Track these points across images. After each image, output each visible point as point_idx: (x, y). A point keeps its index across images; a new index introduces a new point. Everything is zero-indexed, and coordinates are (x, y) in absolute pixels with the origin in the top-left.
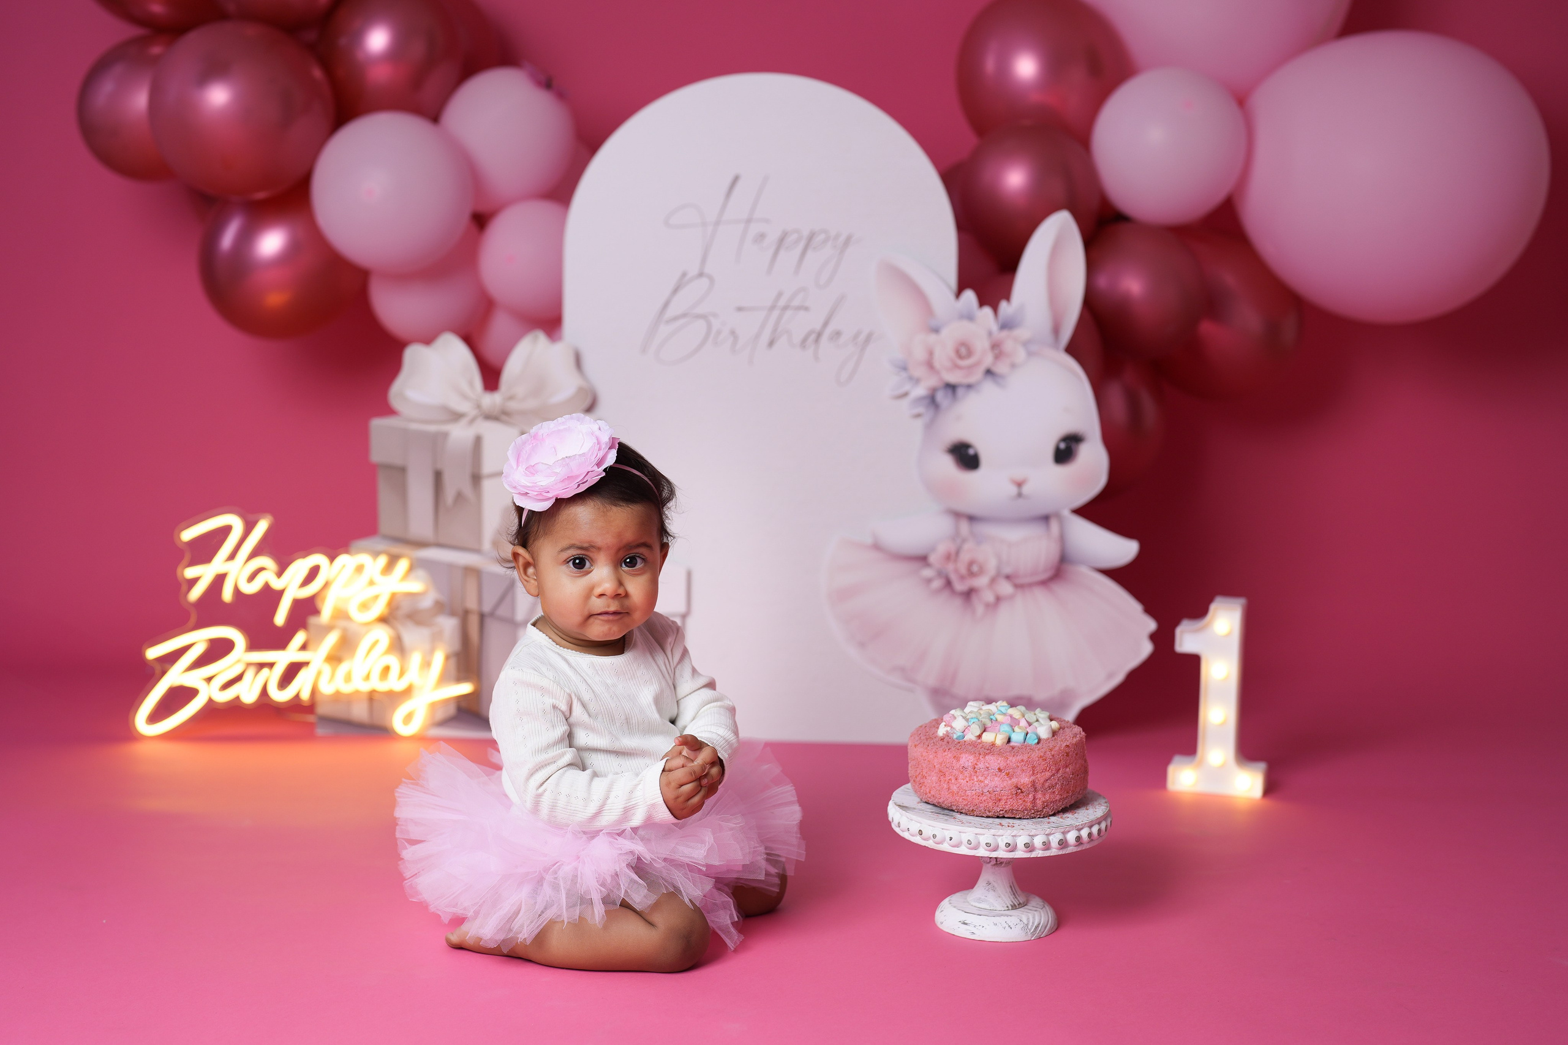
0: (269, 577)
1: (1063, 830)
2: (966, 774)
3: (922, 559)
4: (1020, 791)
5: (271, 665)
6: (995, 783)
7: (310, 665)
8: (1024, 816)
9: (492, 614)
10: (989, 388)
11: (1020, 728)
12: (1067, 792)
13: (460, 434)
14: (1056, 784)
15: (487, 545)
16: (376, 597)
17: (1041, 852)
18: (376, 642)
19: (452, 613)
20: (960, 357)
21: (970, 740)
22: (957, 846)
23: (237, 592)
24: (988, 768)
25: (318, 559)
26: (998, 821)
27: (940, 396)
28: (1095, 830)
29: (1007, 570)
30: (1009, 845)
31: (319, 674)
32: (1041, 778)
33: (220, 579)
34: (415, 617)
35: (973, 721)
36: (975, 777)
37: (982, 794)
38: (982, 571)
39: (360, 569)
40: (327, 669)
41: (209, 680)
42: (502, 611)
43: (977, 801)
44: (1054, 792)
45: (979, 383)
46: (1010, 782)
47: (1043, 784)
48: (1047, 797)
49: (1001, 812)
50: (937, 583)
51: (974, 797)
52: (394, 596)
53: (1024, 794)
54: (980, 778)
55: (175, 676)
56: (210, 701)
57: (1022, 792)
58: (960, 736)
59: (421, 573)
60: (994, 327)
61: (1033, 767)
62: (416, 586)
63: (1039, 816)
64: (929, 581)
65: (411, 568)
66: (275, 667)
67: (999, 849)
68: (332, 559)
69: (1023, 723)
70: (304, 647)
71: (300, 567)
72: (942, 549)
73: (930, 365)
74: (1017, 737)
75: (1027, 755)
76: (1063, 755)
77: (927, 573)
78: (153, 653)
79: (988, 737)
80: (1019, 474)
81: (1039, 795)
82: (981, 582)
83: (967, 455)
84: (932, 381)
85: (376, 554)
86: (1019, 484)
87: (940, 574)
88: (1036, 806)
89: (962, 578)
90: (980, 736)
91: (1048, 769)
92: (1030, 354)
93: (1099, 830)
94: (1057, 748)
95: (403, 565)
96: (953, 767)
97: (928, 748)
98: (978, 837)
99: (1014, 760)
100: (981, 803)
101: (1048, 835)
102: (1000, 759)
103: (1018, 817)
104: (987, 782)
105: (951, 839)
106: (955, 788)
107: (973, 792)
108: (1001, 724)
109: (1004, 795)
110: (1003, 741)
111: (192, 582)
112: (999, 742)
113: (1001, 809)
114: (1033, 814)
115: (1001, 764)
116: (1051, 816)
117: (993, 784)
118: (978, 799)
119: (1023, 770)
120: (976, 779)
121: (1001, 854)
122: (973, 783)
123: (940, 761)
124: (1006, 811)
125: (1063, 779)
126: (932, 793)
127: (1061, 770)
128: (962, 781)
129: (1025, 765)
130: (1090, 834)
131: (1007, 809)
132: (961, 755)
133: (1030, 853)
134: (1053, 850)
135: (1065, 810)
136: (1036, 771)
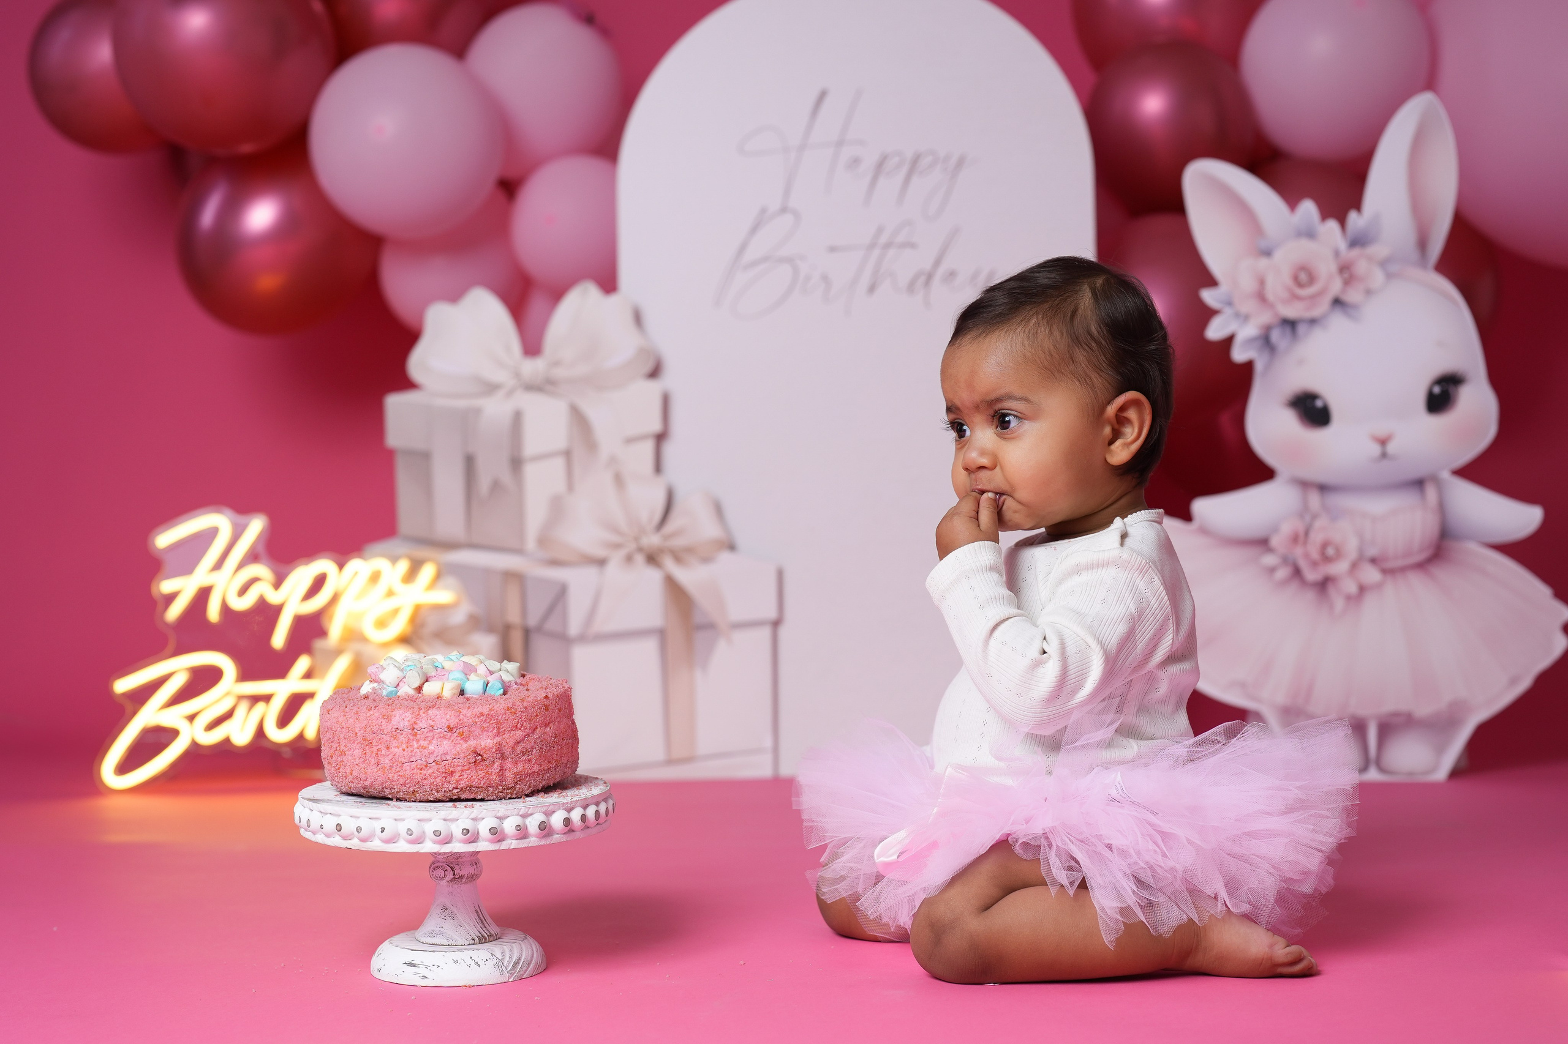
0: (264, 590)
1: (544, 809)
2: (402, 738)
4: (480, 757)
5: (267, 698)
6: (445, 748)
8: (488, 796)
9: (539, 629)
10: (1338, 322)
11: (478, 676)
12: (549, 762)
13: (496, 410)
14: (532, 748)
15: (531, 544)
16: (396, 611)
17: (514, 842)
19: (490, 629)
20: (1300, 285)
21: (406, 694)
22: (392, 840)
23: (226, 610)
24: (432, 726)
25: (323, 565)
26: (451, 803)
27: (1275, 336)
28: (591, 812)
29: (1372, 552)
30: (468, 831)
32: (510, 739)
33: (203, 595)
34: (445, 636)
35: (409, 668)
36: (415, 742)
37: (426, 766)
39: (375, 577)
41: (191, 718)
43: (418, 777)
44: (530, 760)
46: (465, 746)
47: (513, 748)
48: (520, 767)
49: (455, 791)
51: (415, 771)
52: (418, 609)
53: (487, 762)
54: (422, 743)
55: (150, 715)
56: (195, 745)
57: (483, 760)
58: (391, 692)
60: (1342, 245)
61: (498, 724)
62: (444, 596)
63: (509, 796)
65: (439, 576)
66: (273, 701)
67: (454, 840)
68: (341, 566)
69: (482, 670)
70: (308, 675)
71: (302, 575)
74: (474, 687)
76: (540, 708)
78: (122, 686)
79: (430, 689)
80: (1382, 428)
81: (508, 765)
83: (1314, 408)
85: (394, 560)
86: (1383, 442)
88: (505, 781)
90: (419, 689)
91: (519, 726)
92: (1390, 276)
93: (598, 812)
94: (530, 699)
95: (428, 571)
96: (383, 730)
97: (347, 709)
98: (423, 823)
99: (469, 714)
100: (425, 779)
101: (524, 816)
102: (449, 713)
103: (479, 797)
104: (433, 748)
105: (383, 830)
106: (387, 761)
107: (414, 765)
108: (450, 672)
109: (458, 766)
110: (454, 692)
111: (170, 598)
112: (447, 693)
113: (454, 785)
114: (501, 792)
115: (451, 721)
116: (527, 796)
117: (441, 750)
118: (421, 774)
119: (483, 729)
120: (416, 746)
121: (457, 847)
122: (412, 752)
123: (363, 725)
124: (462, 788)
125: (542, 741)
126: (355, 773)
127: (539, 729)
128: (396, 750)
129: (485, 721)
130: (584, 818)
131: (464, 786)
132: (394, 713)
133: (499, 844)
134: (532, 838)
135: (548, 790)
136: (502, 730)
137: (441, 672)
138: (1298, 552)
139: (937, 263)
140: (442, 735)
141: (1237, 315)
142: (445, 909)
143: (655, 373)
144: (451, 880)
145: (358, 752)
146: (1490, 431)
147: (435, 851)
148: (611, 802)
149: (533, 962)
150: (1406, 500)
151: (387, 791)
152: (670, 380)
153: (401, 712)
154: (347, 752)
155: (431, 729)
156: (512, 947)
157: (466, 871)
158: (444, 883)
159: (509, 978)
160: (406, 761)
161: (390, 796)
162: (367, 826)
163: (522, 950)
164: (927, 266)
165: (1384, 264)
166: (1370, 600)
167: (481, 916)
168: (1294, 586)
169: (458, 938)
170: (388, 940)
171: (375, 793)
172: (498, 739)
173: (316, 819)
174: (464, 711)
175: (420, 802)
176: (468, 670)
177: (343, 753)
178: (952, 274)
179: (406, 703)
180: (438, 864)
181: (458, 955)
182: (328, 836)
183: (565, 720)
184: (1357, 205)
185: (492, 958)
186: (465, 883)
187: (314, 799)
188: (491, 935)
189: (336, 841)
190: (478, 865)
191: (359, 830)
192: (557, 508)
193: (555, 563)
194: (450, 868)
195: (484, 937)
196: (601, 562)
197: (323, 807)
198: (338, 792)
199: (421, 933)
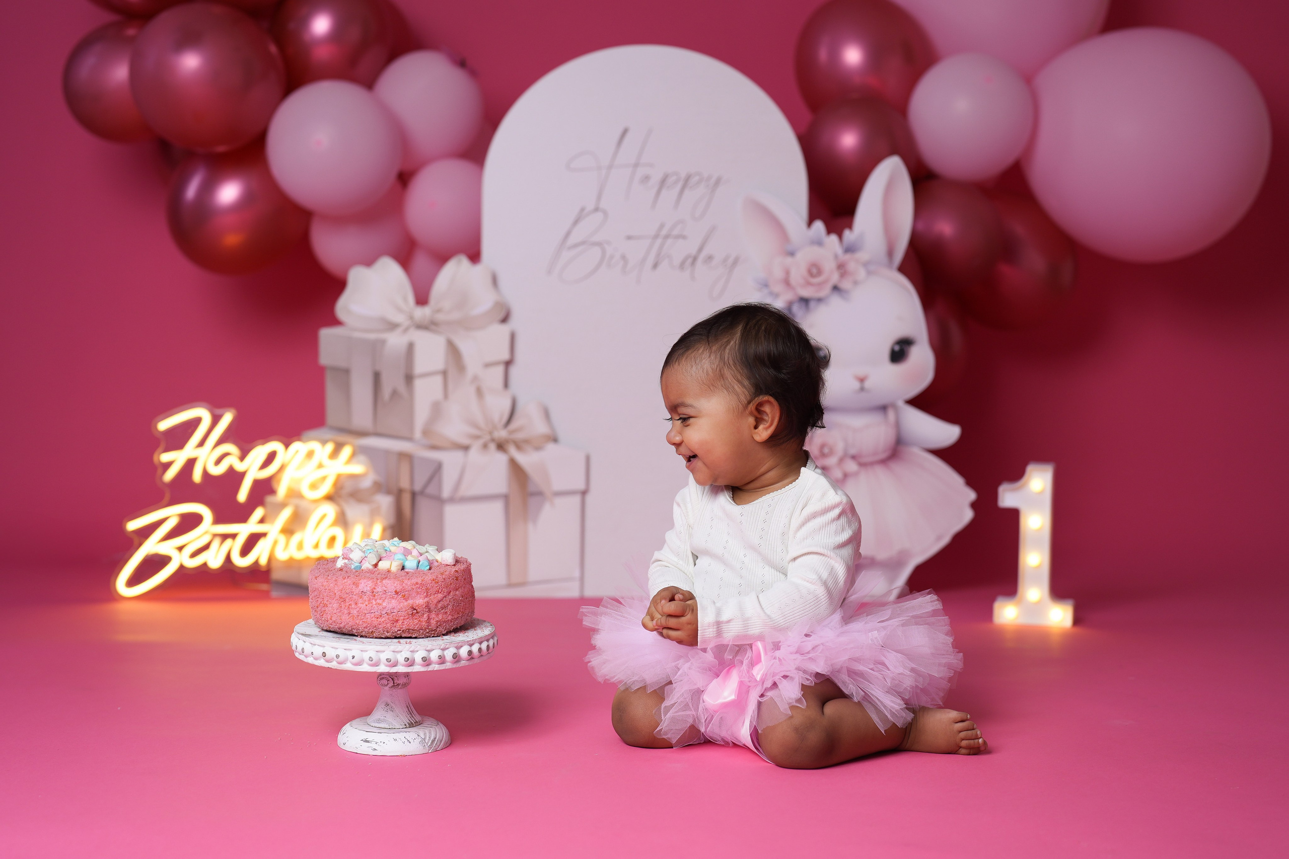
0: (233, 461)
1: (456, 645)
2: (365, 598)
4: (415, 611)
5: (233, 536)
6: (393, 604)
7: (268, 536)
8: (419, 635)
9: (422, 493)
11: (413, 557)
12: (458, 613)
13: (396, 341)
14: (448, 605)
15: (418, 435)
16: (324, 478)
17: (437, 666)
18: (324, 517)
19: (389, 492)
21: (367, 568)
22: (358, 664)
23: (206, 474)
25: (275, 445)
26: (396, 640)
28: (484, 646)
30: (408, 659)
31: (275, 543)
32: (434, 599)
33: (190, 464)
34: (357, 496)
35: (369, 552)
36: (374, 601)
37: (381, 616)
39: (310, 454)
40: (282, 539)
41: (181, 549)
42: (430, 491)
43: (376, 623)
44: (446, 613)
46: (406, 604)
47: (436, 605)
48: (440, 618)
49: (399, 632)
51: (373, 619)
52: (339, 477)
53: (420, 614)
54: (378, 601)
55: (150, 547)
56: (182, 567)
58: (358, 567)
59: (362, 458)
61: (427, 589)
62: (358, 469)
63: (433, 635)
65: (354, 455)
66: (238, 538)
67: (399, 665)
68: (287, 446)
69: (415, 554)
70: (262, 522)
71: (260, 452)
74: (410, 566)
75: (420, 578)
76: (453, 579)
78: (133, 525)
79: (383, 566)
81: (433, 616)
85: (324, 442)
88: (430, 626)
90: (376, 565)
91: (440, 591)
93: (488, 647)
95: (347, 451)
96: (353, 592)
97: (329, 577)
98: (379, 654)
99: (409, 583)
100: (380, 624)
101: (443, 650)
102: (396, 582)
103: (414, 636)
104: (385, 605)
105: (353, 657)
106: (355, 612)
107: (373, 615)
108: (395, 554)
109: (401, 616)
110: (398, 568)
111: (167, 465)
112: (394, 569)
113: (399, 629)
114: (428, 633)
115: (397, 588)
116: (444, 635)
117: (391, 606)
118: (377, 621)
119: (418, 593)
120: (374, 603)
121: (401, 669)
122: (372, 607)
123: (340, 588)
124: (403, 631)
125: (454, 600)
126: (334, 619)
127: (452, 592)
128: (362, 605)
129: (419, 587)
130: (480, 650)
131: (404, 629)
132: (360, 581)
133: (427, 667)
134: (448, 664)
135: (456, 631)
136: (429, 594)
137: (389, 554)
139: (700, 250)
140: (391, 596)
142: (387, 705)
143: (505, 320)
144: (392, 687)
145: (336, 605)
147: (387, 671)
148: (496, 639)
149: (444, 740)
151: (355, 631)
153: (365, 581)
154: (328, 605)
155: (384, 592)
156: (430, 730)
157: (402, 681)
158: (387, 688)
159: (429, 751)
160: (367, 612)
161: (356, 634)
162: (343, 654)
163: (436, 732)
164: (694, 253)
167: (410, 709)
169: (395, 724)
170: (349, 724)
171: (346, 632)
172: (426, 599)
173: (308, 648)
174: (406, 581)
175: (376, 638)
176: (407, 553)
177: (326, 605)
178: (710, 258)
179: (368, 575)
180: (383, 676)
181: (396, 736)
182: (316, 659)
183: (468, 586)
185: (418, 737)
186: (401, 688)
187: (306, 635)
188: (416, 722)
189: (321, 663)
190: (409, 677)
191: (338, 656)
192: (437, 410)
193: (434, 448)
194: (391, 679)
195: (412, 723)
196: (466, 448)
197: (313, 640)
198: (320, 630)
199: (371, 719)
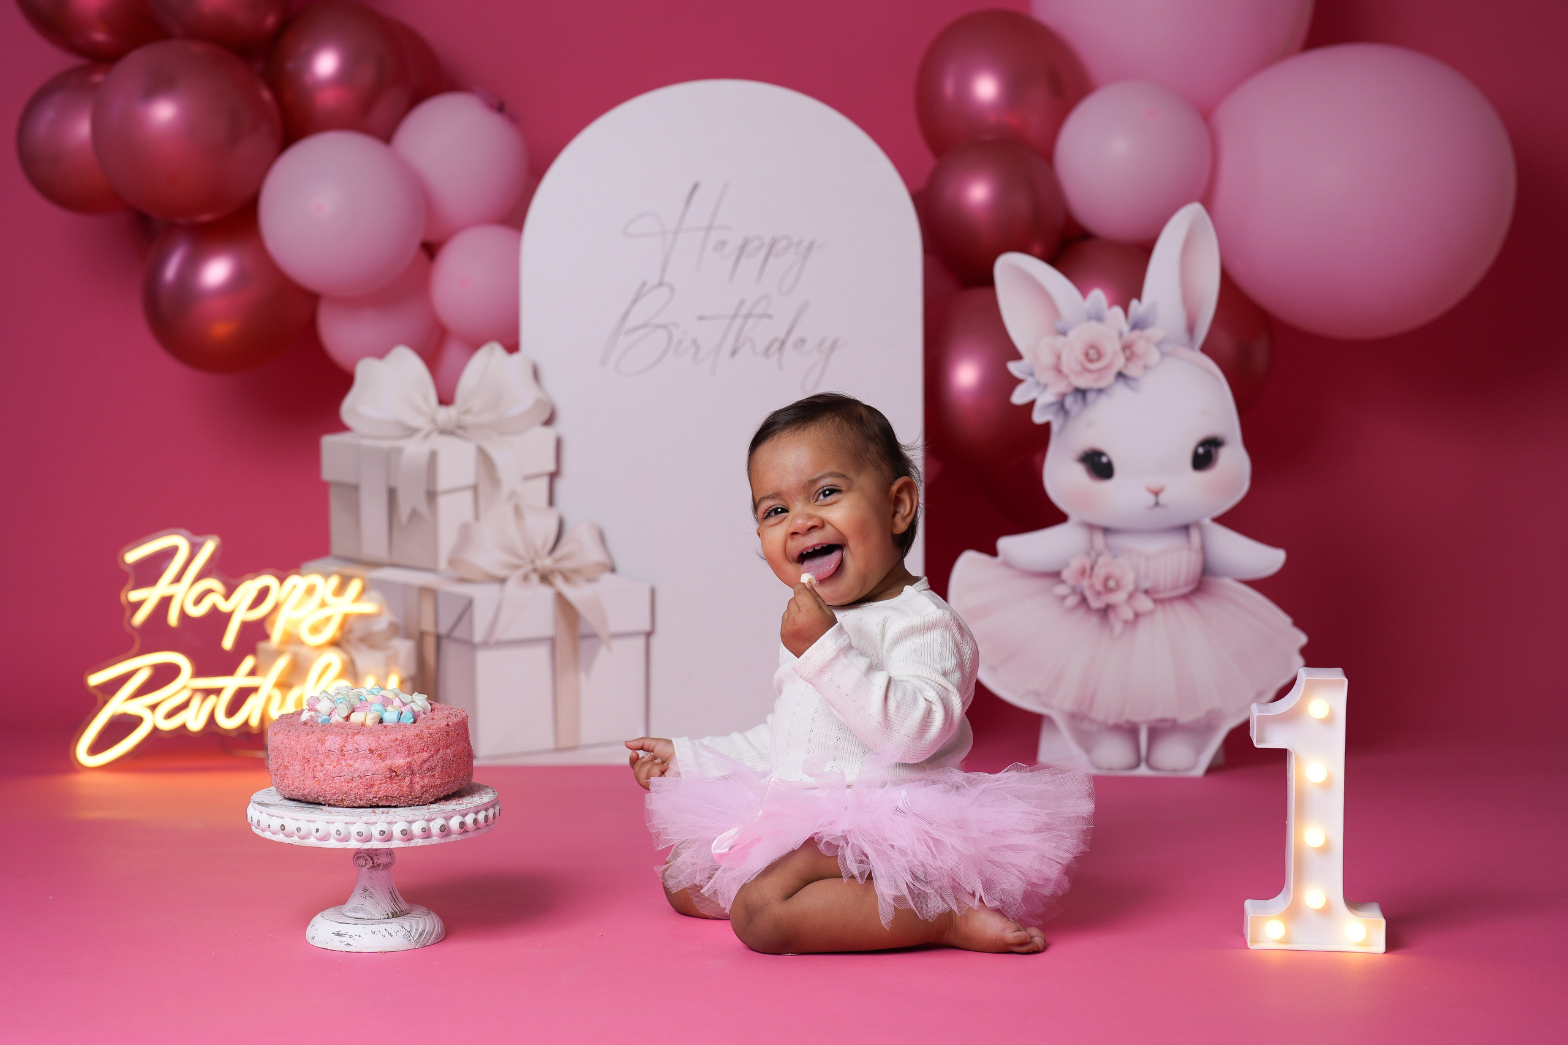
0: (216, 598)
1: (444, 815)
2: (333, 758)
3: (1055, 575)
4: (394, 773)
5: (218, 692)
6: (367, 765)
7: (260, 691)
8: (400, 803)
9: (449, 636)
10: (1121, 391)
11: (393, 708)
12: (449, 777)
13: (414, 450)
14: (436, 766)
15: (443, 565)
16: (328, 620)
17: (420, 840)
18: (328, 666)
19: (408, 636)
20: (1091, 361)
21: (337, 721)
22: (324, 838)
23: (183, 615)
24: (357, 749)
25: (267, 580)
26: (371, 809)
27: (1069, 402)
28: (481, 816)
29: (1146, 584)
30: (384, 832)
31: (269, 699)
32: (418, 758)
33: (165, 603)
34: (369, 641)
35: (339, 701)
36: (343, 761)
37: (352, 780)
38: (1118, 586)
39: (311, 590)
40: (277, 694)
41: (153, 707)
42: (458, 633)
43: (346, 789)
44: (434, 776)
45: (1110, 387)
46: (383, 764)
47: (420, 765)
48: (426, 781)
50: (1072, 601)
51: (343, 784)
52: (346, 618)
53: (400, 777)
54: (349, 762)
55: (117, 705)
56: (155, 730)
58: (325, 719)
59: (374, 594)
60: (1125, 328)
61: (409, 747)
62: (368, 607)
63: (417, 804)
64: (1063, 598)
65: (364, 590)
66: (223, 693)
67: (373, 839)
68: (282, 580)
69: (397, 702)
70: (253, 673)
71: (249, 589)
72: (1076, 564)
73: (1058, 370)
74: (390, 716)
75: (402, 732)
76: (443, 734)
77: (1061, 590)
78: (95, 679)
79: (356, 718)
80: (1155, 482)
81: (417, 779)
82: (1119, 598)
83: (1100, 462)
84: (1061, 387)
85: (327, 576)
86: (1156, 494)
87: (1074, 590)
88: (414, 792)
89: (1098, 594)
90: (347, 718)
91: (425, 749)
92: (1163, 355)
93: (486, 817)
94: (435, 727)
95: (355, 586)
96: (319, 750)
97: (290, 733)
98: (349, 825)
99: (386, 740)
100: (351, 790)
101: (429, 821)
102: (371, 739)
103: (393, 804)
104: (357, 766)
105: (317, 831)
106: (321, 775)
107: (342, 779)
108: (372, 704)
109: (376, 780)
110: (375, 721)
111: (137, 606)
112: (369, 722)
113: (374, 795)
114: (411, 801)
115: (372, 744)
116: (431, 803)
117: (364, 768)
118: (348, 785)
119: (397, 751)
120: (344, 764)
121: (375, 844)
122: (341, 768)
123: (303, 746)
124: (380, 798)
125: (443, 759)
126: (296, 784)
127: (441, 750)
128: (329, 766)
129: (399, 745)
130: (475, 821)
131: (381, 795)
132: (327, 737)
133: (408, 842)
134: (435, 838)
135: (447, 798)
136: (412, 752)
137: (364, 704)
138: (1085, 583)
139: (789, 332)
140: (365, 756)
141: (1038, 384)
142: (366, 890)
143: (549, 421)
144: (371, 868)
145: (298, 768)
146: (1242, 486)
147: (358, 847)
148: (497, 808)
149: (435, 933)
150: (1174, 542)
151: (321, 799)
152: (562, 426)
153: (334, 736)
154: (290, 767)
155: (356, 751)
156: (418, 920)
157: (383, 860)
158: (365, 869)
159: (416, 945)
160: (336, 775)
161: (323, 802)
162: (305, 826)
163: (426, 923)
164: (782, 335)
165: (1159, 344)
166: (1143, 624)
167: (394, 895)
168: (1081, 611)
169: (375, 913)
170: (320, 914)
171: (312, 800)
172: (408, 759)
173: (265, 820)
175: (347, 807)
176: (386, 702)
177: (286, 768)
178: (802, 341)
179: (337, 729)
180: (360, 855)
181: (375, 928)
182: (274, 833)
183: (462, 743)
184: (1138, 295)
185: (402, 930)
186: (382, 870)
187: (263, 804)
188: (402, 911)
189: (280, 838)
190: (392, 856)
191: (299, 830)
192: (466, 534)
193: (463, 580)
194: (370, 859)
195: (396, 912)
196: (502, 581)
197: (270, 810)
198: (282, 798)
199: (346, 908)
